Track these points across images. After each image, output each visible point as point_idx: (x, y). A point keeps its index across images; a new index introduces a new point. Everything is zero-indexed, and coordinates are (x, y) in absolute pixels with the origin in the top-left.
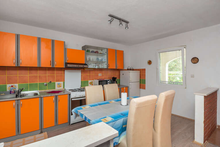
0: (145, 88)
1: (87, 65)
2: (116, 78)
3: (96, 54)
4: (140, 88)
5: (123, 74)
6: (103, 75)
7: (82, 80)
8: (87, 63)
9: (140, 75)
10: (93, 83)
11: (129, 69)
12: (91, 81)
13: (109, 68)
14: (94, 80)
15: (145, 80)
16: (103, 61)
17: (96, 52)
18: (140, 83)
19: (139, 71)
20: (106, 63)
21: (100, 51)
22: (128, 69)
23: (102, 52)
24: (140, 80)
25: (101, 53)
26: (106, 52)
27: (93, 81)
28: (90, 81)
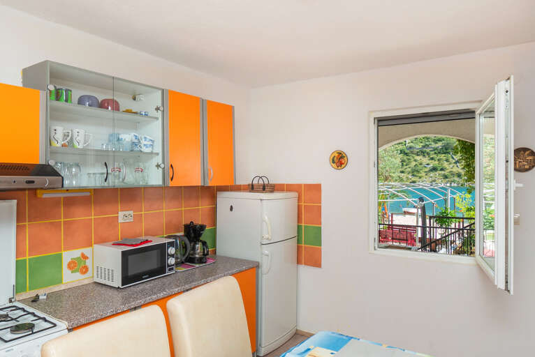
0: (317, 264)
1: (56, 174)
2: (202, 228)
3: (108, 113)
4: (299, 262)
5: (231, 208)
6: (138, 218)
7: (19, 252)
8: (52, 163)
9: (299, 207)
10: (88, 263)
11: (258, 185)
12: (76, 253)
13: (171, 184)
14: (96, 247)
15: (320, 228)
16: (145, 150)
17: (103, 105)
18: (299, 241)
19: (295, 194)
20: (159, 159)
21: (125, 103)
22: (252, 188)
23: (135, 106)
24: (299, 228)
25: (128, 111)
26: (157, 109)
27: (87, 251)
28: (68, 256)
